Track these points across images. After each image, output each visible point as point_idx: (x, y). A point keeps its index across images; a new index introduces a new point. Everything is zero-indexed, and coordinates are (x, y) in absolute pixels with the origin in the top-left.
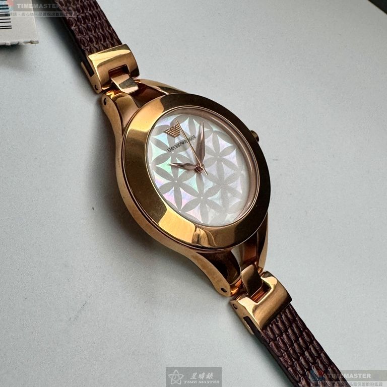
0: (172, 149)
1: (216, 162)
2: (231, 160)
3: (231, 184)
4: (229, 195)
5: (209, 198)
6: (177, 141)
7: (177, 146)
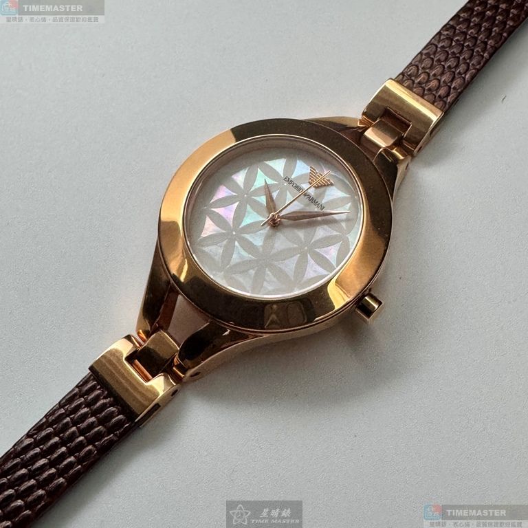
0: (290, 182)
1: (295, 246)
2: (308, 269)
3: (269, 272)
4: (252, 272)
5: (236, 243)
6: (305, 186)
7: (298, 188)
